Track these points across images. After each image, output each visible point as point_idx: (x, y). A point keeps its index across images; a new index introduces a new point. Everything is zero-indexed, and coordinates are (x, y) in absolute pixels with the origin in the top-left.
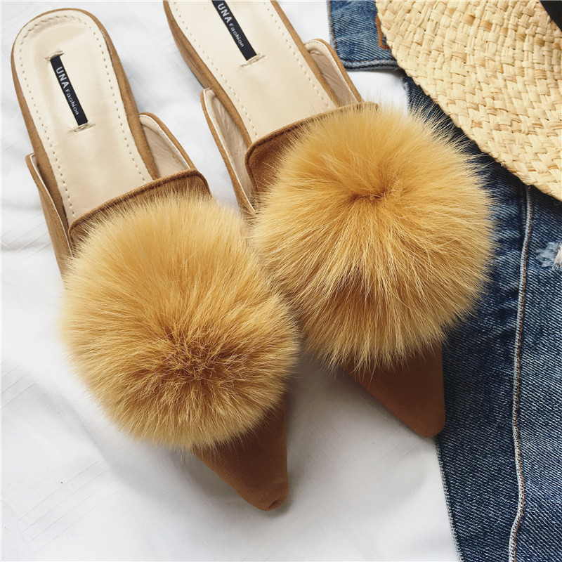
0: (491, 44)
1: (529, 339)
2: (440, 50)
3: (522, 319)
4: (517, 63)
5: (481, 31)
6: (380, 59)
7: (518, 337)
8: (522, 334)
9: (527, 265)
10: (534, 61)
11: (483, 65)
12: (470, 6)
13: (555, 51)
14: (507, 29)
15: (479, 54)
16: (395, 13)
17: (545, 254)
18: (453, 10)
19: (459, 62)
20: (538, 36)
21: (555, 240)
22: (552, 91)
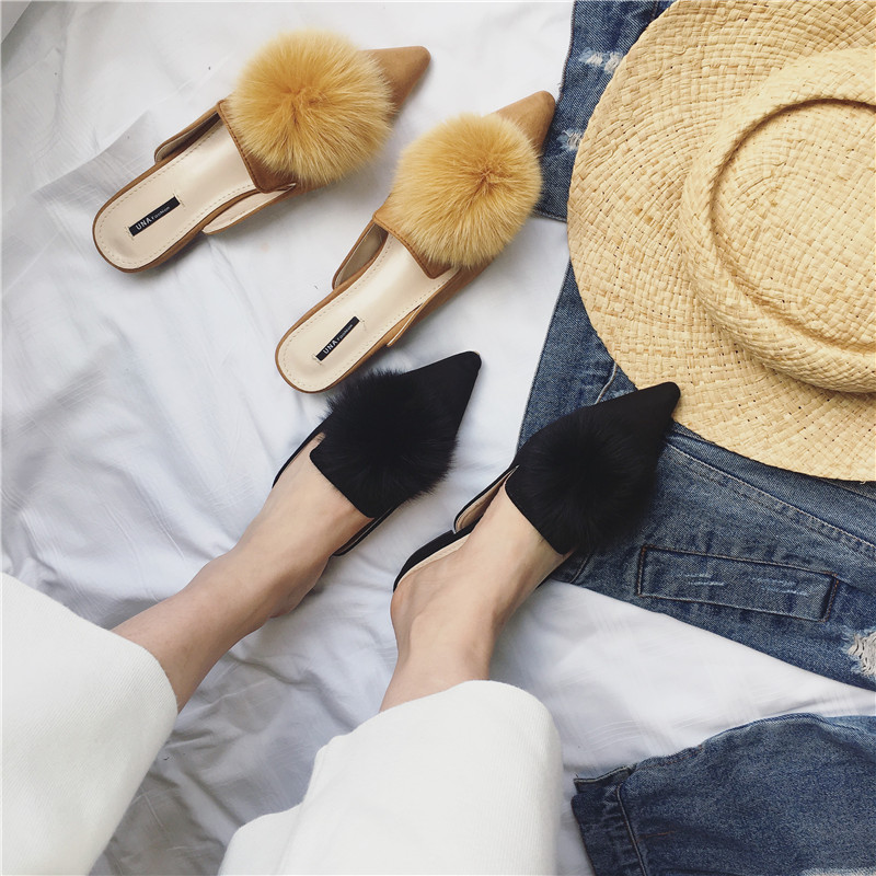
0: (645, 236)
4: (657, 255)
5: (642, 222)
11: (630, 253)
12: (643, 199)
14: (661, 227)
15: (633, 242)
18: (628, 199)
19: (614, 246)
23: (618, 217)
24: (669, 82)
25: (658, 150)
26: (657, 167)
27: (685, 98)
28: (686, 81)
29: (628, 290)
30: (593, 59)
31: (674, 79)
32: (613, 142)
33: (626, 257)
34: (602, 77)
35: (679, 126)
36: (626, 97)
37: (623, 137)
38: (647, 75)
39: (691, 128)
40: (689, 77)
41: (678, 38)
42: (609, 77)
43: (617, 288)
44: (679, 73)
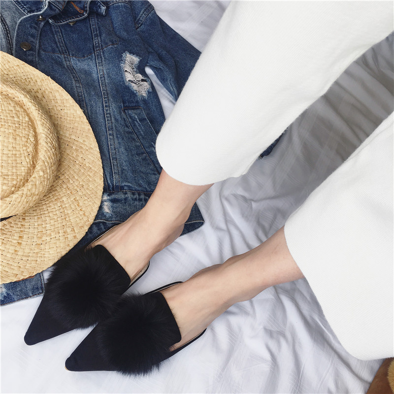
2: (37, 253)
4: (36, 227)
5: (24, 240)
6: (40, 276)
9: (111, 221)
10: (34, 221)
11: (41, 238)
12: (12, 244)
13: (26, 215)
14: (21, 231)
15: (35, 239)
16: (23, 272)
17: (107, 216)
18: (16, 251)
19: (42, 246)
20: (21, 220)
21: (103, 213)
22: (47, 215)
29: (58, 230)
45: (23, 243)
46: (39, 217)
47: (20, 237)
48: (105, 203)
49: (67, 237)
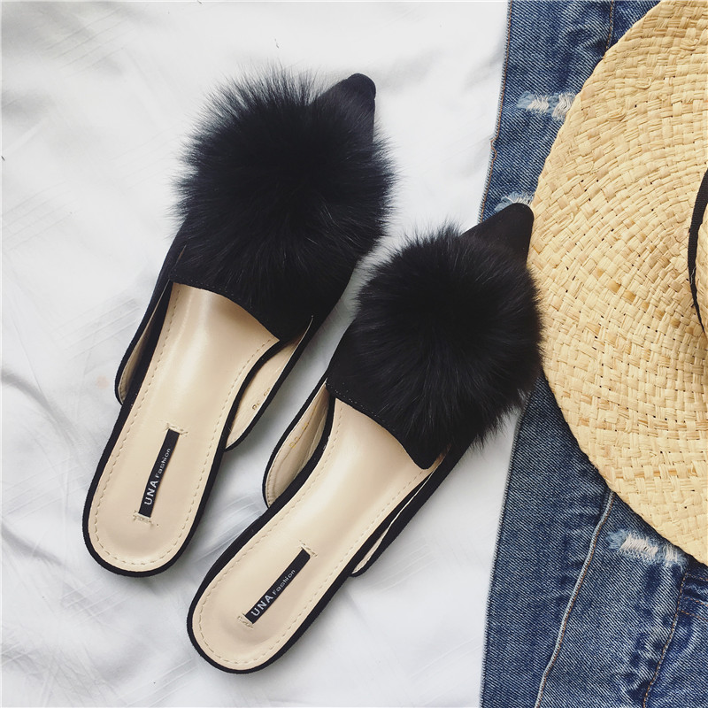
0: (628, 318)
1: (579, 608)
2: (575, 318)
3: (579, 590)
4: (647, 343)
7: (570, 604)
8: (574, 602)
9: (597, 542)
10: (664, 345)
11: (613, 343)
12: (621, 271)
13: (687, 335)
14: (648, 304)
15: (613, 328)
17: (614, 537)
18: (601, 272)
19: (591, 336)
21: (625, 528)
22: (669, 383)
23: (591, 298)
24: (635, 124)
25: (631, 208)
26: (634, 229)
27: (656, 142)
28: (656, 121)
29: (618, 391)
30: (536, 104)
31: (640, 119)
32: (573, 203)
33: (608, 348)
34: (549, 125)
35: (653, 176)
36: (585, 145)
37: (585, 196)
38: (606, 116)
39: (668, 179)
40: (658, 117)
41: (641, 69)
42: (558, 124)
43: (604, 391)
44: (646, 112)
45: (616, 297)
46: (672, 361)
47: (633, 296)
48: (655, 549)
49: (591, 403)
